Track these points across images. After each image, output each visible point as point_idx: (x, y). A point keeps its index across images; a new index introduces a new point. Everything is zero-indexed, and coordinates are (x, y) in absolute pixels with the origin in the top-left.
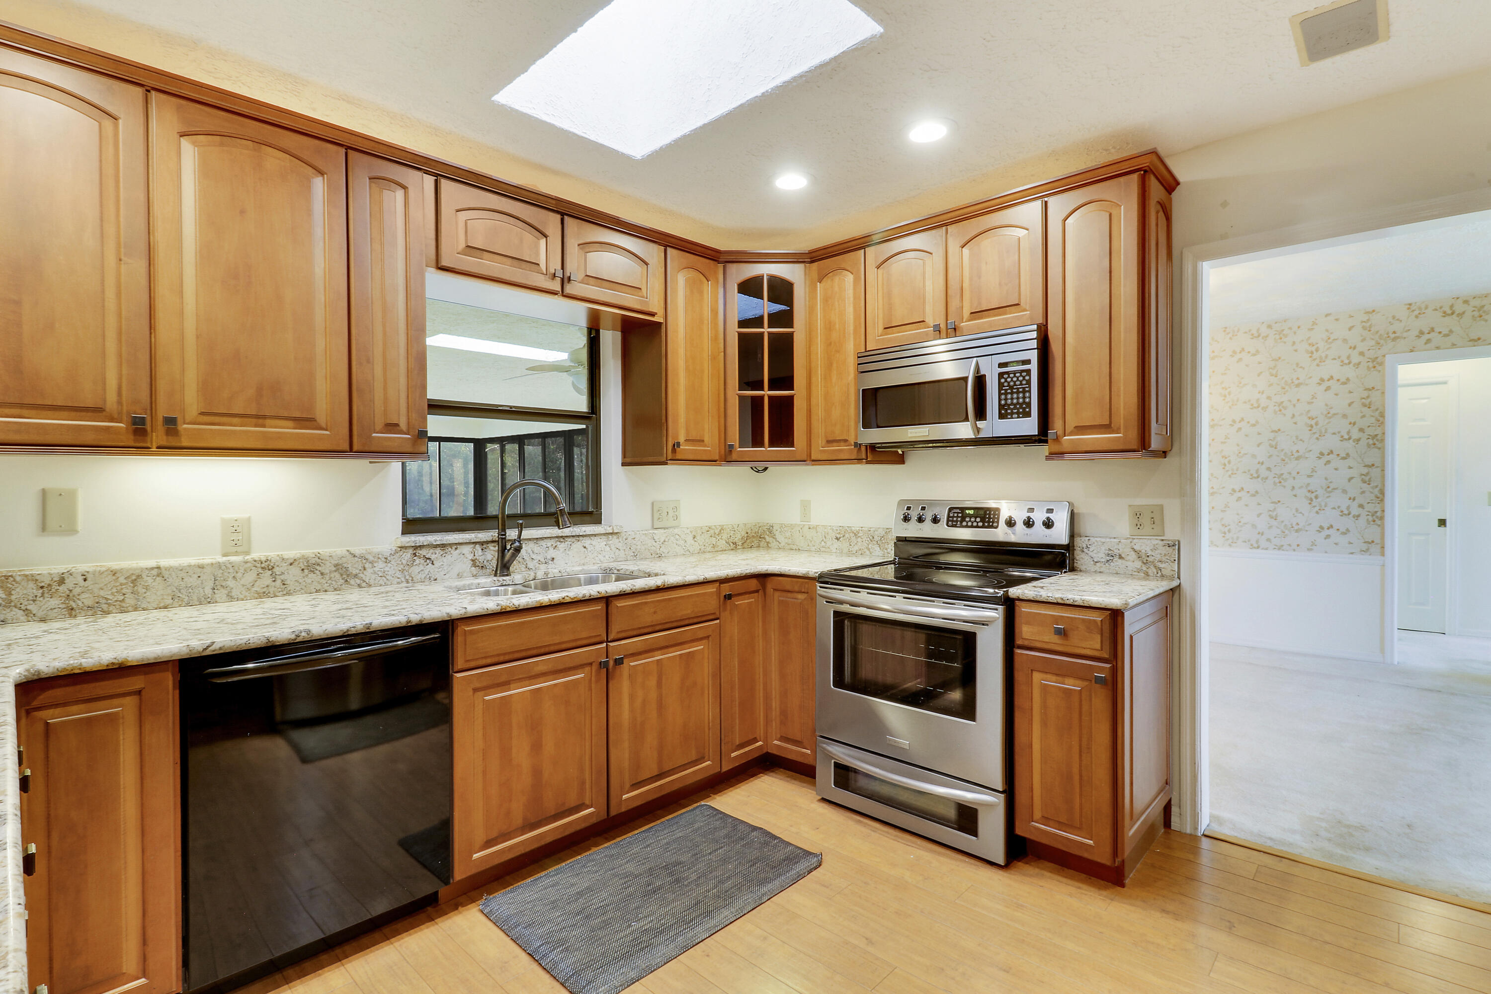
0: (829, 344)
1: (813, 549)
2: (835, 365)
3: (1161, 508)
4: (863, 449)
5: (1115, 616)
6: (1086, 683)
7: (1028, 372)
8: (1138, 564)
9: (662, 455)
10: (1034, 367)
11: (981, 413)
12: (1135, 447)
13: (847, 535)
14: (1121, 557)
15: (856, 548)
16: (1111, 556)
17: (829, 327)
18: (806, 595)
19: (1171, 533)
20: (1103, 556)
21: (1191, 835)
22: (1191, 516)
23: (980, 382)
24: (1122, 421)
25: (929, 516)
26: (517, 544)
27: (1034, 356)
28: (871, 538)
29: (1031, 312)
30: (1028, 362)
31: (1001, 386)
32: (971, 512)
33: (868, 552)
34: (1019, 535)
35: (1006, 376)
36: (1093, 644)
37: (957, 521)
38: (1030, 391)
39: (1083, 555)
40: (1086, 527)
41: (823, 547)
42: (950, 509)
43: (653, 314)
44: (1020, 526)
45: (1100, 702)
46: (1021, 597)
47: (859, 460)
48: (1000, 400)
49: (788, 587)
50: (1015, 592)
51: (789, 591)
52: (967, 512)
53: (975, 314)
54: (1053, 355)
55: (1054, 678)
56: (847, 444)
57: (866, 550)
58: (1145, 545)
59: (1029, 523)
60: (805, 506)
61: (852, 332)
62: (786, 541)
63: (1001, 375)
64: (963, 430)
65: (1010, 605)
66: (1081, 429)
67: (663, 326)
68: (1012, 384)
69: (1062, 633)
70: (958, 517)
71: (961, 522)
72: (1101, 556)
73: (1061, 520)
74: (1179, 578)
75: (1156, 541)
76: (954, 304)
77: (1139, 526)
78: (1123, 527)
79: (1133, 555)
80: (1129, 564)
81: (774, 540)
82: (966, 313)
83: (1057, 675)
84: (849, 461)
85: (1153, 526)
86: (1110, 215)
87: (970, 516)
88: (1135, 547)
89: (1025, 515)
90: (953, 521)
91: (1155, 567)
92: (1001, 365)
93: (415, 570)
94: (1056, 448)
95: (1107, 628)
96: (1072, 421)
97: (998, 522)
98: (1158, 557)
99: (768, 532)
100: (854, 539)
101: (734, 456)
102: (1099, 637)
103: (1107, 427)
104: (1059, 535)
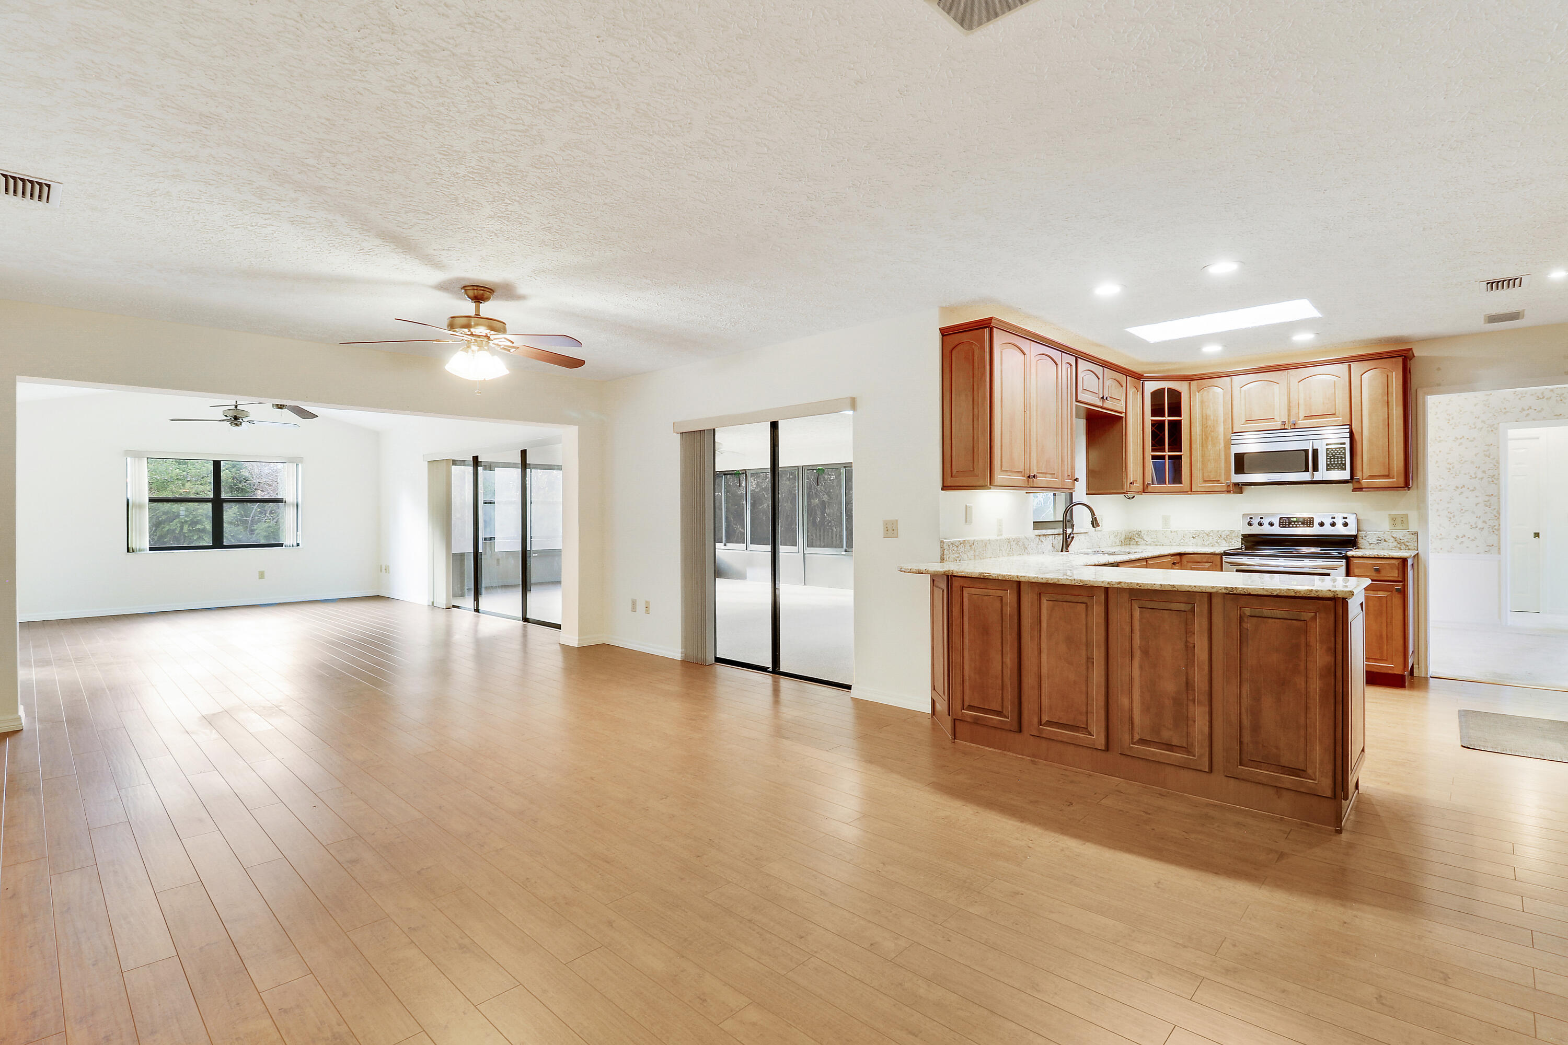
0: (1207, 427)
1: (1175, 544)
2: (1209, 439)
3: (1407, 515)
4: (1231, 485)
5: (1404, 561)
6: (1389, 593)
7: (1344, 449)
8: (1395, 544)
9: (1123, 489)
10: (1347, 446)
11: (1315, 468)
12: (1403, 486)
13: (1201, 536)
14: (1385, 541)
16: (1379, 541)
18: (1211, 563)
19: (1413, 527)
20: (1375, 540)
21: (1424, 677)
22: (1423, 519)
23: (1315, 452)
24: (1395, 473)
25: (1266, 522)
26: (1072, 535)
27: (1347, 441)
28: (1223, 535)
29: (1342, 418)
30: (1344, 444)
31: (1327, 455)
32: (1295, 519)
33: (1221, 543)
34: (1327, 530)
35: (1330, 450)
36: (1394, 574)
37: (1286, 524)
38: (1345, 458)
39: (1363, 541)
40: (1364, 526)
41: (1186, 542)
42: (1280, 519)
43: (1119, 412)
44: (1327, 525)
45: (1397, 600)
46: (1355, 556)
47: (1229, 492)
48: (1327, 461)
49: (1199, 560)
50: (1350, 554)
51: (1199, 562)
52: (1292, 519)
53: (1307, 417)
54: (1356, 441)
55: (1372, 592)
56: (1220, 482)
57: (1219, 542)
58: (1399, 534)
59: (1333, 524)
60: (1166, 520)
61: (1222, 421)
62: (1153, 540)
63: (1327, 449)
64: (1306, 476)
65: (1347, 559)
66: (1372, 477)
67: (1125, 420)
68: (1334, 454)
69: (1377, 571)
70: (1286, 522)
71: (1289, 525)
72: (1374, 541)
73: (1351, 520)
74: (1417, 550)
75: (1405, 532)
76: (1294, 412)
77: (1394, 525)
78: (1386, 525)
79: (1393, 540)
80: (1390, 544)
81: (1142, 540)
82: (1301, 416)
83: (1373, 591)
84: (1221, 492)
85: (1403, 525)
86: (1387, 375)
87: (1294, 522)
88: (1393, 536)
89: (1331, 521)
90: (1283, 524)
91: (1405, 545)
92: (1327, 445)
94: (1357, 486)
95: (1401, 566)
96: (1367, 472)
97: (1313, 524)
98: (1407, 540)
99: (1138, 535)
100: (1208, 538)
101: (1150, 490)
102: (1397, 571)
103: (1387, 476)
104: (1351, 531)
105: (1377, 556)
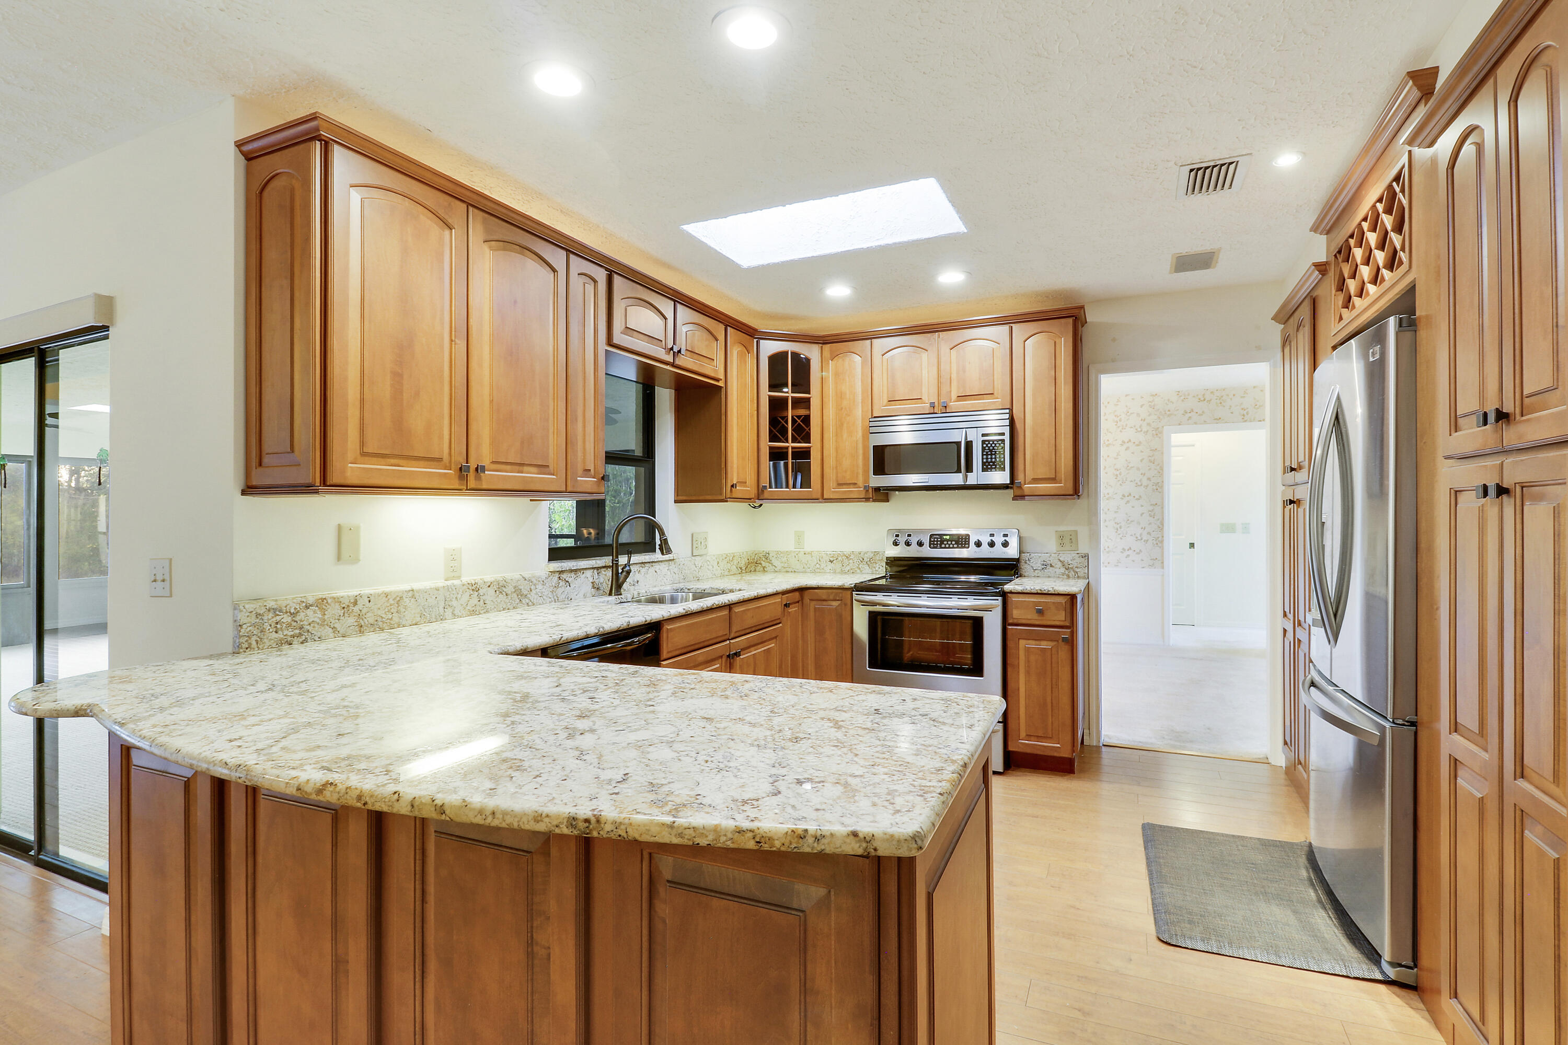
0: (839, 409)
1: (808, 570)
2: (845, 425)
3: (1076, 532)
4: (870, 490)
5: (1073, 597)
6: (1055, 643)
7: (1003, 441)
8: (1063, 570)
9: (721, 494)
10: (1007, 438)
11: (969, 468)
12: (1071, 493)
13: (840, 558)
14: (1051, 566)
15: (848, 568)
16: (1045, 566)
17: (840, 396)
18: (839, 602)
19: (1083, 548)
20: (1040, 565)
21: (1096, 746)
22: (1095, 536)
23: (969, 445)
24: (1063, 476)
25: (914, 540)
26: (628, 568)
27: (1007, 430)
28: (862, 559)
29: (1001, 399)
30: (1003, 434)
31: (983, 449)
32: (948, 537)
33: (858, 571)
34: (985, 552)
35: (987, 443)
36: (1060, 617)
37: (937, 544)
38: (1004, 454)
39: (1026, 566)
40: (1028, 547)
41: (817, 568)
42: (931, 536)
43: (718, 380)
44: (985, 545)
45: (1064, 653)
46: (1013, 591)
47: (867, 499)
48: (983, 459)
49: (824, 597)
50: (1007, 587)
51: (824, 600)
52: (945, 537)
53: (961, 397)
54: (1017, 430)
55: (1034, 642)
56: (856, 486)
57: (856, 569)
58: (1067, 557)
59: (992, 544)
60: (799, 537)
61: (860, 401)
62: (783, 565)
63: (983, 442)
64: (956, 479)
65: (1004, 595)
66: (1035, 480)
67: (723, 391)
68: (991, 448)
69: (1040, 612)
70: (937, 541)
71: (941, 545)
72: (1038, 565)
73: (1014, 542)
74: (1088, 578)
75: (1074, 554)
76: (945, 390)
77: (1062, 545)
78: (1052, 545)
79: (1060, 564)
80: (1057, 570)
81: (770, 565)
82: (954, 396)
83: (1036, 640)
84: (858, 500)
85: (1071, 544)
86: (1055, 342)
87: (947, 540)
88: (1061, 559)
89: (989, 539)
90: (934, 544)
91: (1074, 571)
92: (983, 435)
93: (560, 590)
94: (1019, 493)
95: (1068, 606)
96: (1030, 475)
97: (969, 544)
98: (1076, 565)
99: (764, 559)
100: (846, 561)
101: (766, 495)
102: (1064, 612)
103: (1053, 480)
104: (1012, 552)
105: (1039, 592)
